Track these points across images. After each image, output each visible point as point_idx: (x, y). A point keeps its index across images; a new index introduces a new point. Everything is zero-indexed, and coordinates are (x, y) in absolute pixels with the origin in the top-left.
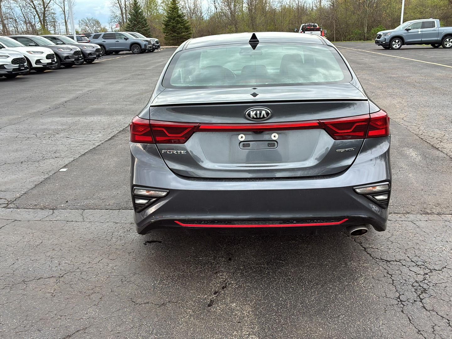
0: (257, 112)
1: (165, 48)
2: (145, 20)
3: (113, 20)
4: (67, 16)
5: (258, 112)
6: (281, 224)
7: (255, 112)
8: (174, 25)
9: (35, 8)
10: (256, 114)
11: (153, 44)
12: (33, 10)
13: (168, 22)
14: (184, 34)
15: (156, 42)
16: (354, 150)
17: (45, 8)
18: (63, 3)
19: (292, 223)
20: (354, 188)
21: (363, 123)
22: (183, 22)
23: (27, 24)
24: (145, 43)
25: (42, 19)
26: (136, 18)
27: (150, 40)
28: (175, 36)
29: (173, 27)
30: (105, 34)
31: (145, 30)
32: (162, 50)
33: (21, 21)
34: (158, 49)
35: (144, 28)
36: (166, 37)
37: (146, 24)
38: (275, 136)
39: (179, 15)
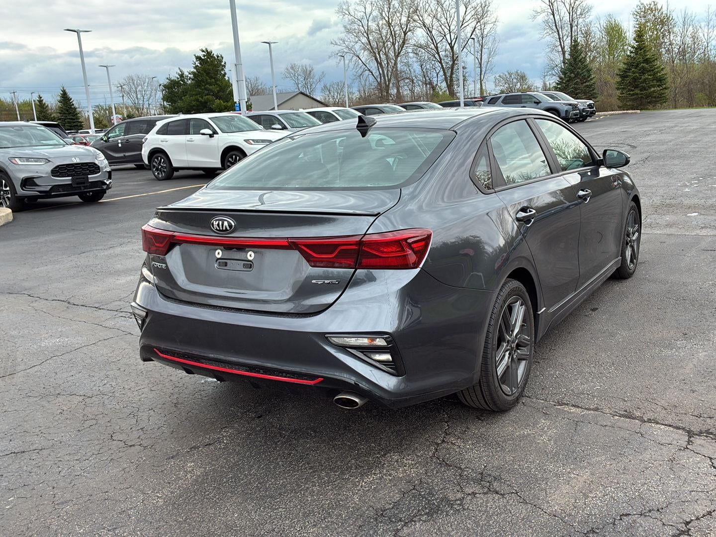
0: (219, 223)
1: (609, 114)
2: (589, 71)
3: (550, 73)
4: (484, 70)
5: (221, 222)
6: (247, 371)
7: (217, 222)
8: (636, 76)
9: (441, 62)
10: (218, 225)
11: (583, 109)
12: (438, 64)
13: (626, 72)
14: (653, 89)
15: (588, 105)
16: (337, 283)
17: (454, 61)
18: (480, 52)
19: (258, 372)
20: (327, 335)
21: (354, 247)
22: (653, 71)
23: (426, 84)
24: (566, 108)
25: (449, 75)
26: (573, 68)
27: (576, 103)
28: (637, 94)
29: (635, 79)
30: (506, 96)
31: (587, 85)
32: (602, 117)
33: (420, 82)
34: (593, 117)
35: (585, 83)
36: (620, 97)
37: (589, 77)
38: (251, 255)
39: (647, 59)
